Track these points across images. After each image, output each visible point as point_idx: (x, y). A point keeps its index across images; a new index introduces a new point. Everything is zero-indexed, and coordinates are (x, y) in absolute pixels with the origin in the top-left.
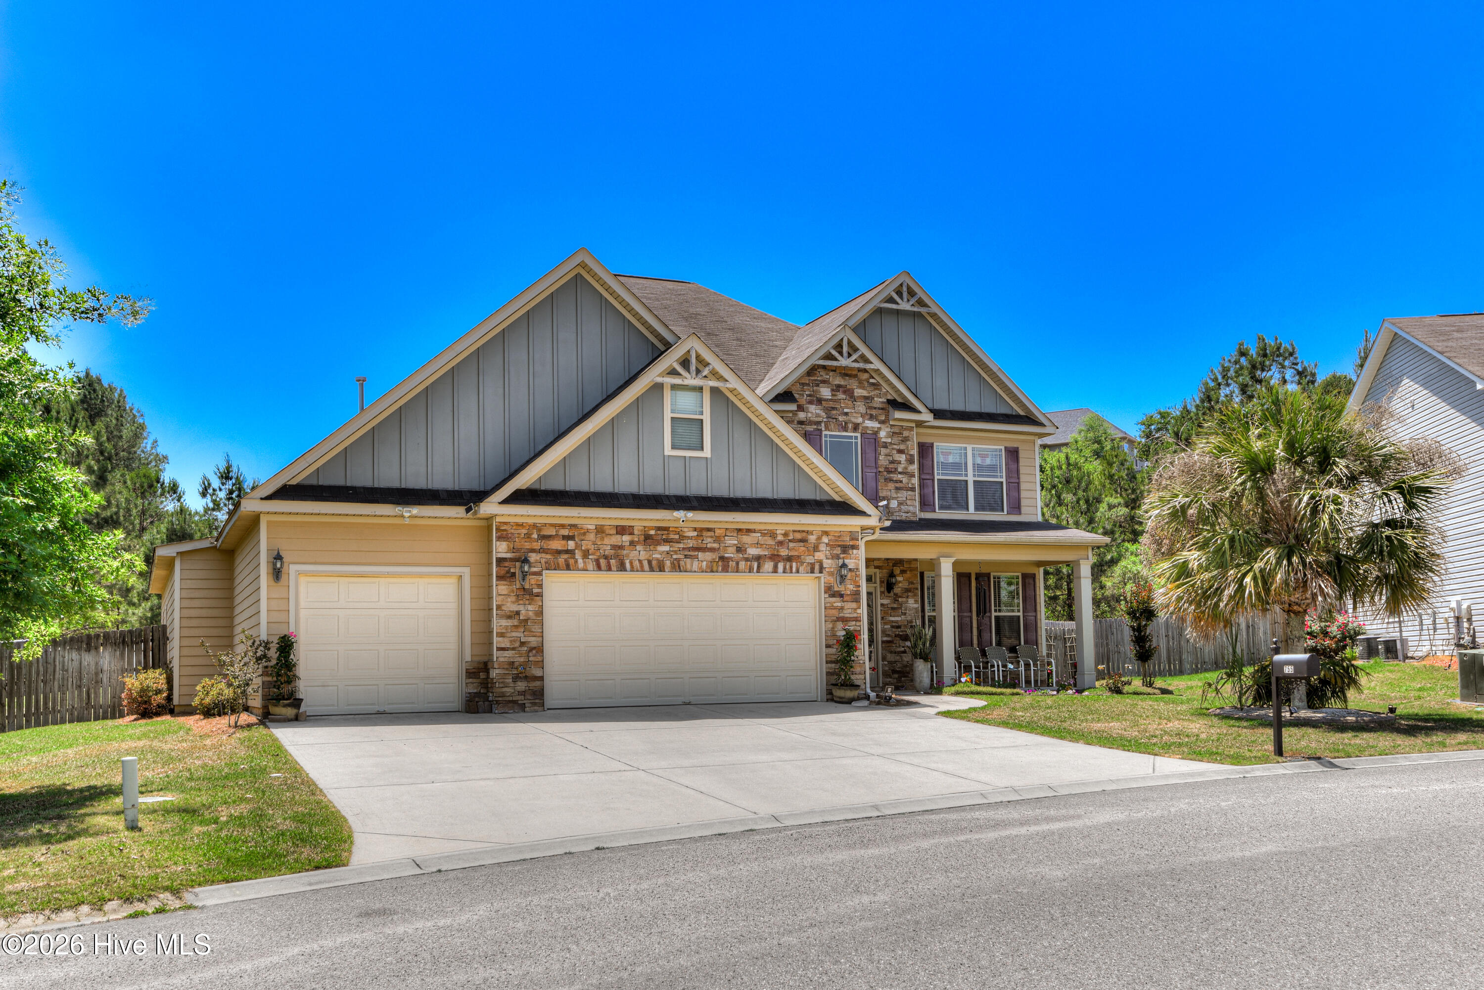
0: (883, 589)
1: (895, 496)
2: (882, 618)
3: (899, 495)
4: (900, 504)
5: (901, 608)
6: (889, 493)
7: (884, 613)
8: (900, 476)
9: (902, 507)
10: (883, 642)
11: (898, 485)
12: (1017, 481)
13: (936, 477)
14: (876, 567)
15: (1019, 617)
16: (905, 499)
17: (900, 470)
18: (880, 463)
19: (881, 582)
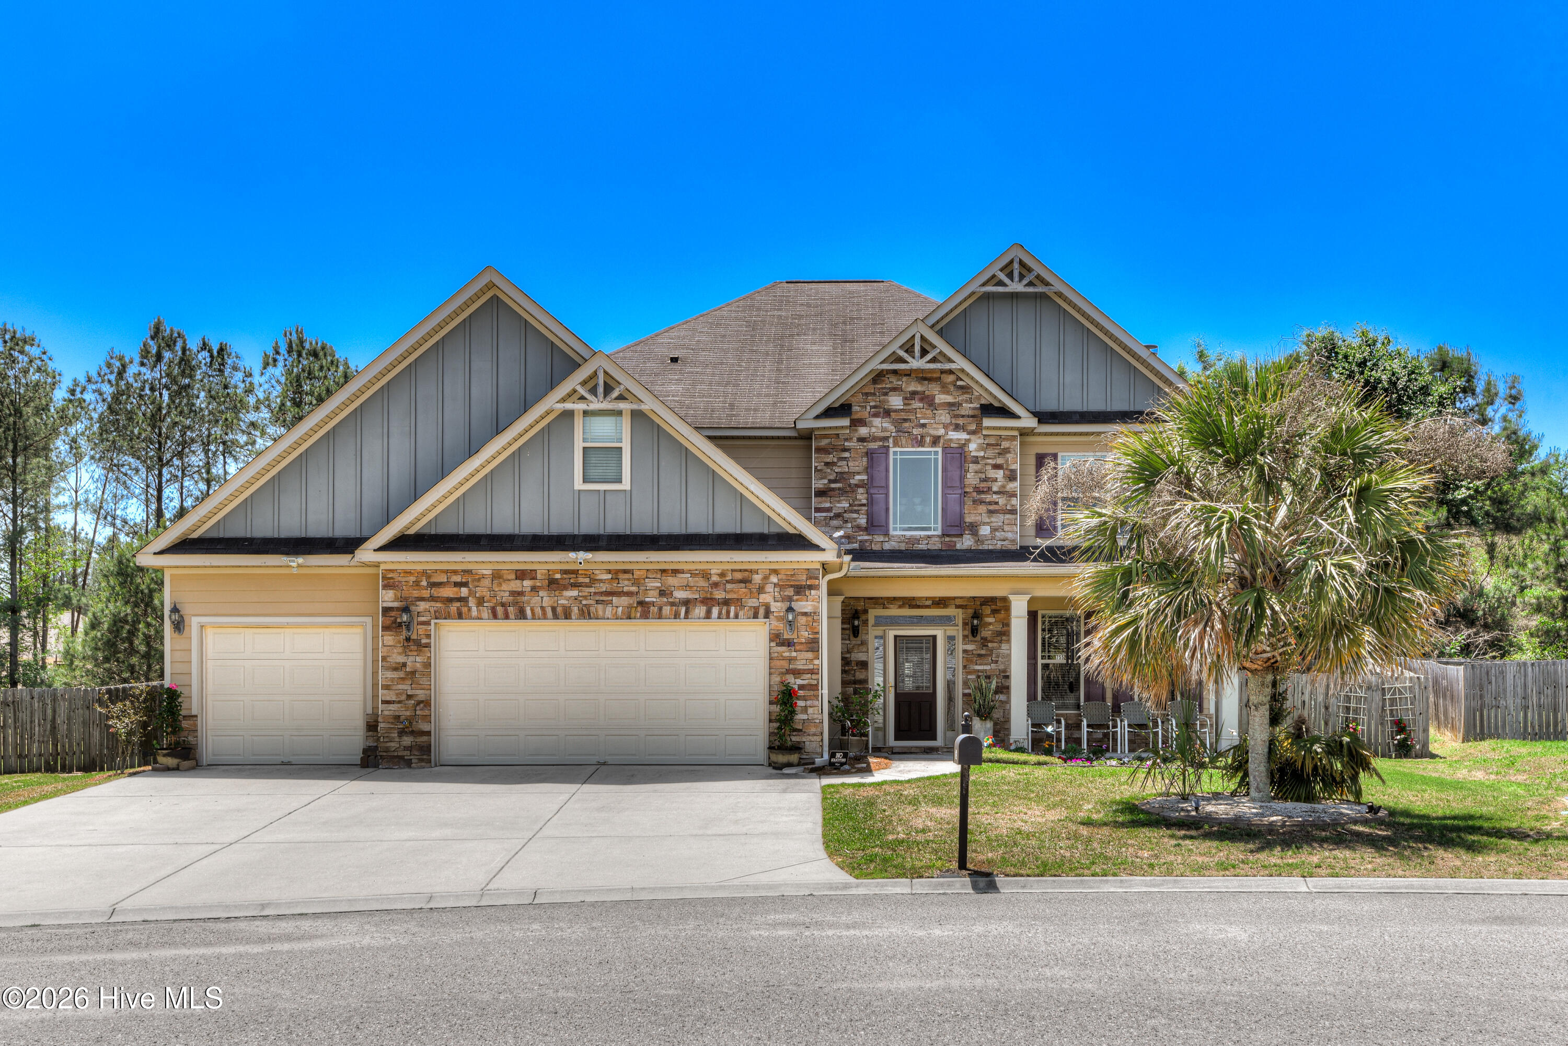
0: (966, 633)
1: (987, 520)
2: (965, 667)
3: (993, 519)
4: (994, 530)
5: (991, 655)
6: (978, 518)
7: (967, 661)
8: (995, 496)
9: (997, 534)
10: (964, 695)
11: (992, 508)
14: (957, 607)
16: (1000, 524)
17: (995, 489)
18: (967, 482)
19: (965, 624)
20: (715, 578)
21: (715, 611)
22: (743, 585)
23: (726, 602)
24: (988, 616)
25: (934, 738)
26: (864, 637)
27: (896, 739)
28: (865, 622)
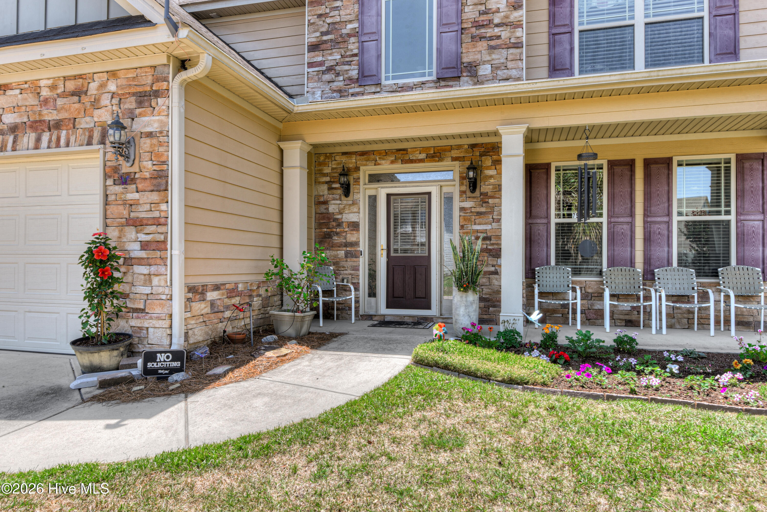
0: (464, 188)
1: (488, 58)
2: (462, 227)
3: (494, 56)
4: (495, 68)
5: (492, 212)
6: (478, 57)
7: (465, 220)
8: (497, 30)
9: (499, 72)
11: (492, 43)
12: (733, 11)
13: (577, 28)
14: (454, 159)
15: (729, 222)
16: (503, 60)
17: (496, 21)
18: (465, 16)
19: (462, 178)
20: (45, 93)
21: (45, 137)
22: (76, 98)
23: (58, 125)
24: (488, 168)
25: (428, 307)
26: (356, 197)
27: (388, 307)
28: (357, 180)
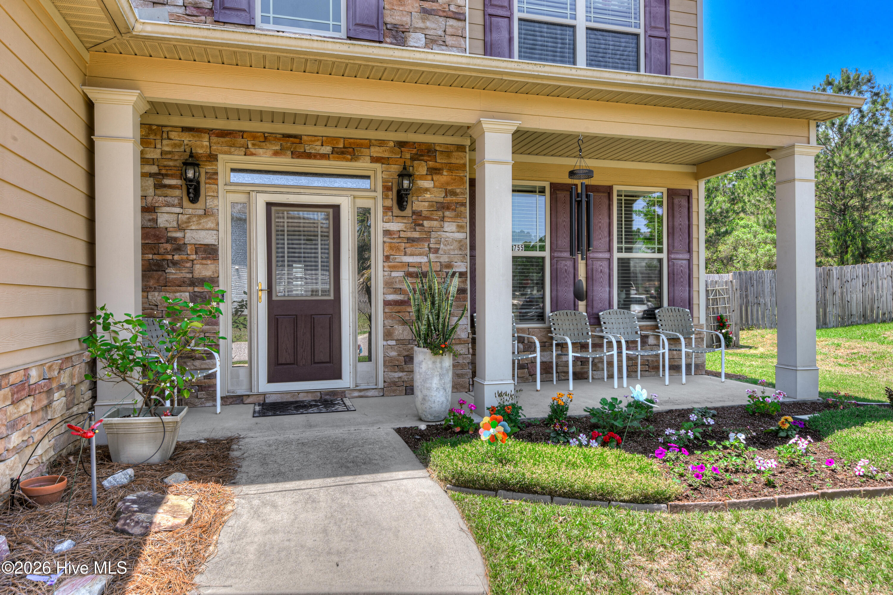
0: (389, 203)
1: (421, 25)
2: (387, 258)
3: (428, 24)
4: (431, 40)
5: (428, 239)
6: (406, 19)
7: (391, 248)
10: (386, 303)
11: (426, 5)
12: (664, 34)
13: (517, 15)
14: (375, 160)
15: (660, 261)
16: (440, 33)
19: (387, 189)
24: (422, 178)
25: (338, 376)
26: (210, 203)
27: (271, 380)
28: (213, 176)
